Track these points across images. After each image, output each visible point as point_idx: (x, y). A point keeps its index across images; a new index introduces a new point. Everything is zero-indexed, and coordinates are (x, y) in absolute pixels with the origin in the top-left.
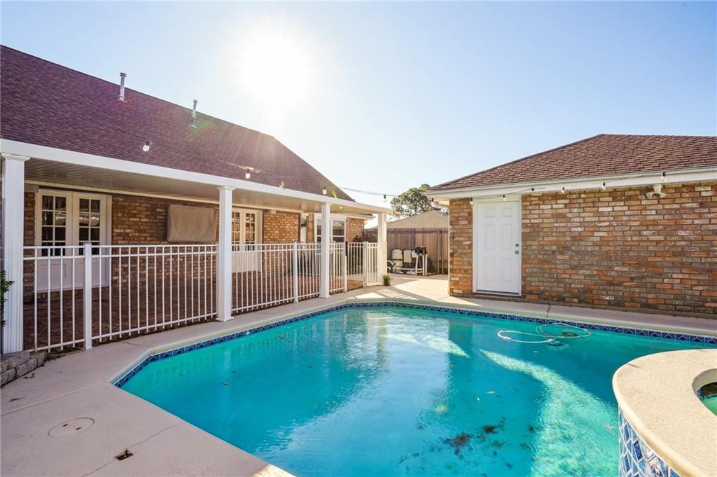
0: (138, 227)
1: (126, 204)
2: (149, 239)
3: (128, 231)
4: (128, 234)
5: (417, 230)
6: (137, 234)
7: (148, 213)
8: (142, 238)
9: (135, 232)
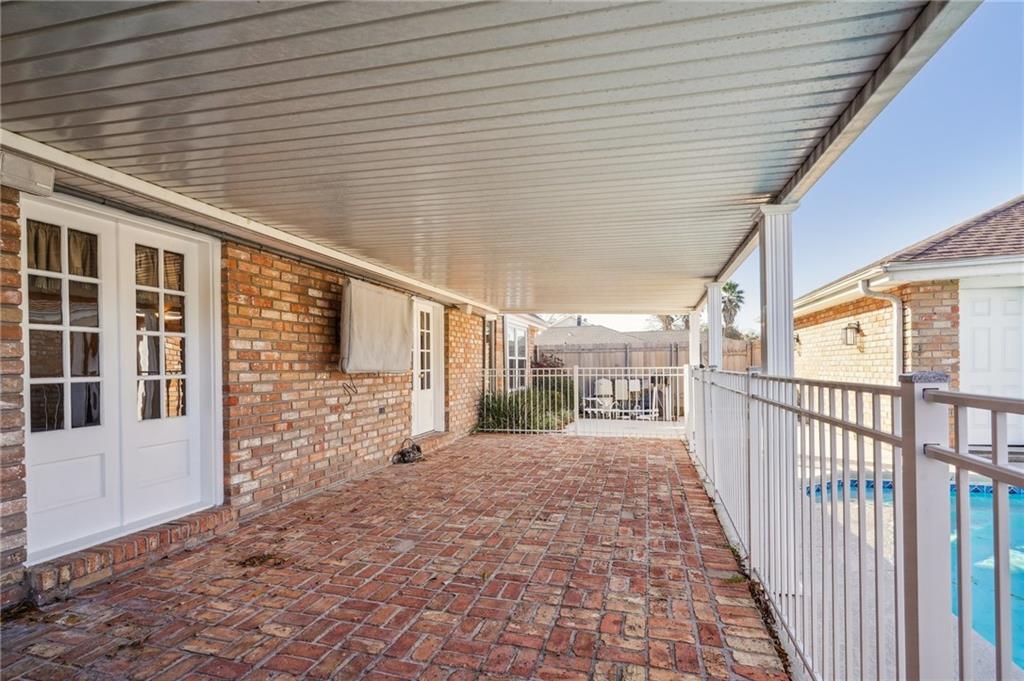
0: (275, 336)
1: (255, 270)
2: (297, 367)
3: (259, 345)
4: (258, 353)
5: (634, 346)
6: (276, 355)
7: (294, 299)
8: (286, 366)
9: (273, 350)
